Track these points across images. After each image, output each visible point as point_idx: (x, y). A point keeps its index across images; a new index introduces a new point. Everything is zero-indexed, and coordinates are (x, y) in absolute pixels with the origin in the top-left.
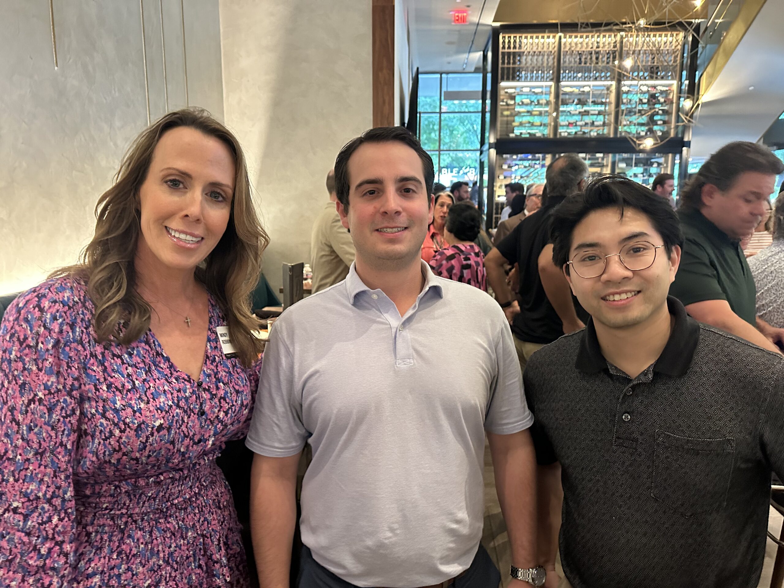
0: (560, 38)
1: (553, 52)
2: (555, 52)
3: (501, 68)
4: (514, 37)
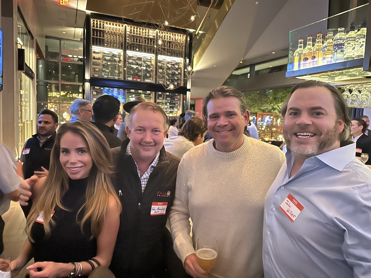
0: (126, 26)
1: (122, 34)
2: (123, 34)
3: (93, 37)
4: (100, 21)
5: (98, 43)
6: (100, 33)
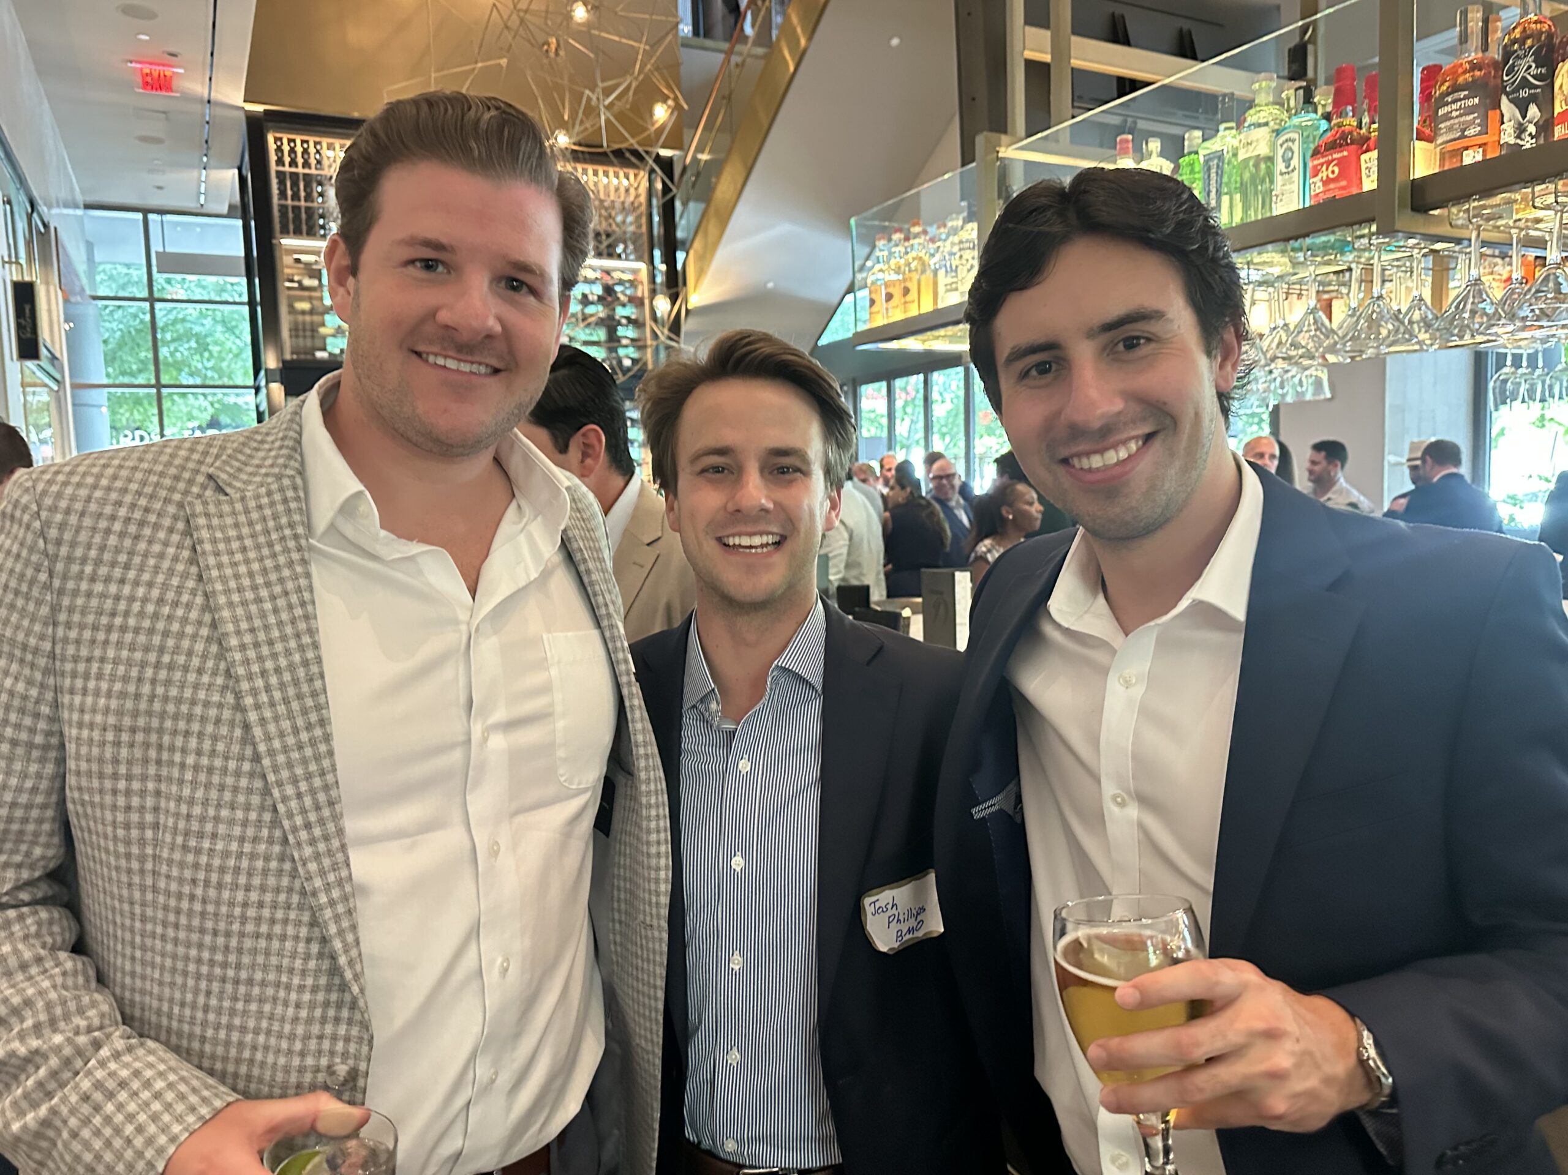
3: (280, 206)
4: (303, 142)
5: (304, 228)
6: (308, 185)
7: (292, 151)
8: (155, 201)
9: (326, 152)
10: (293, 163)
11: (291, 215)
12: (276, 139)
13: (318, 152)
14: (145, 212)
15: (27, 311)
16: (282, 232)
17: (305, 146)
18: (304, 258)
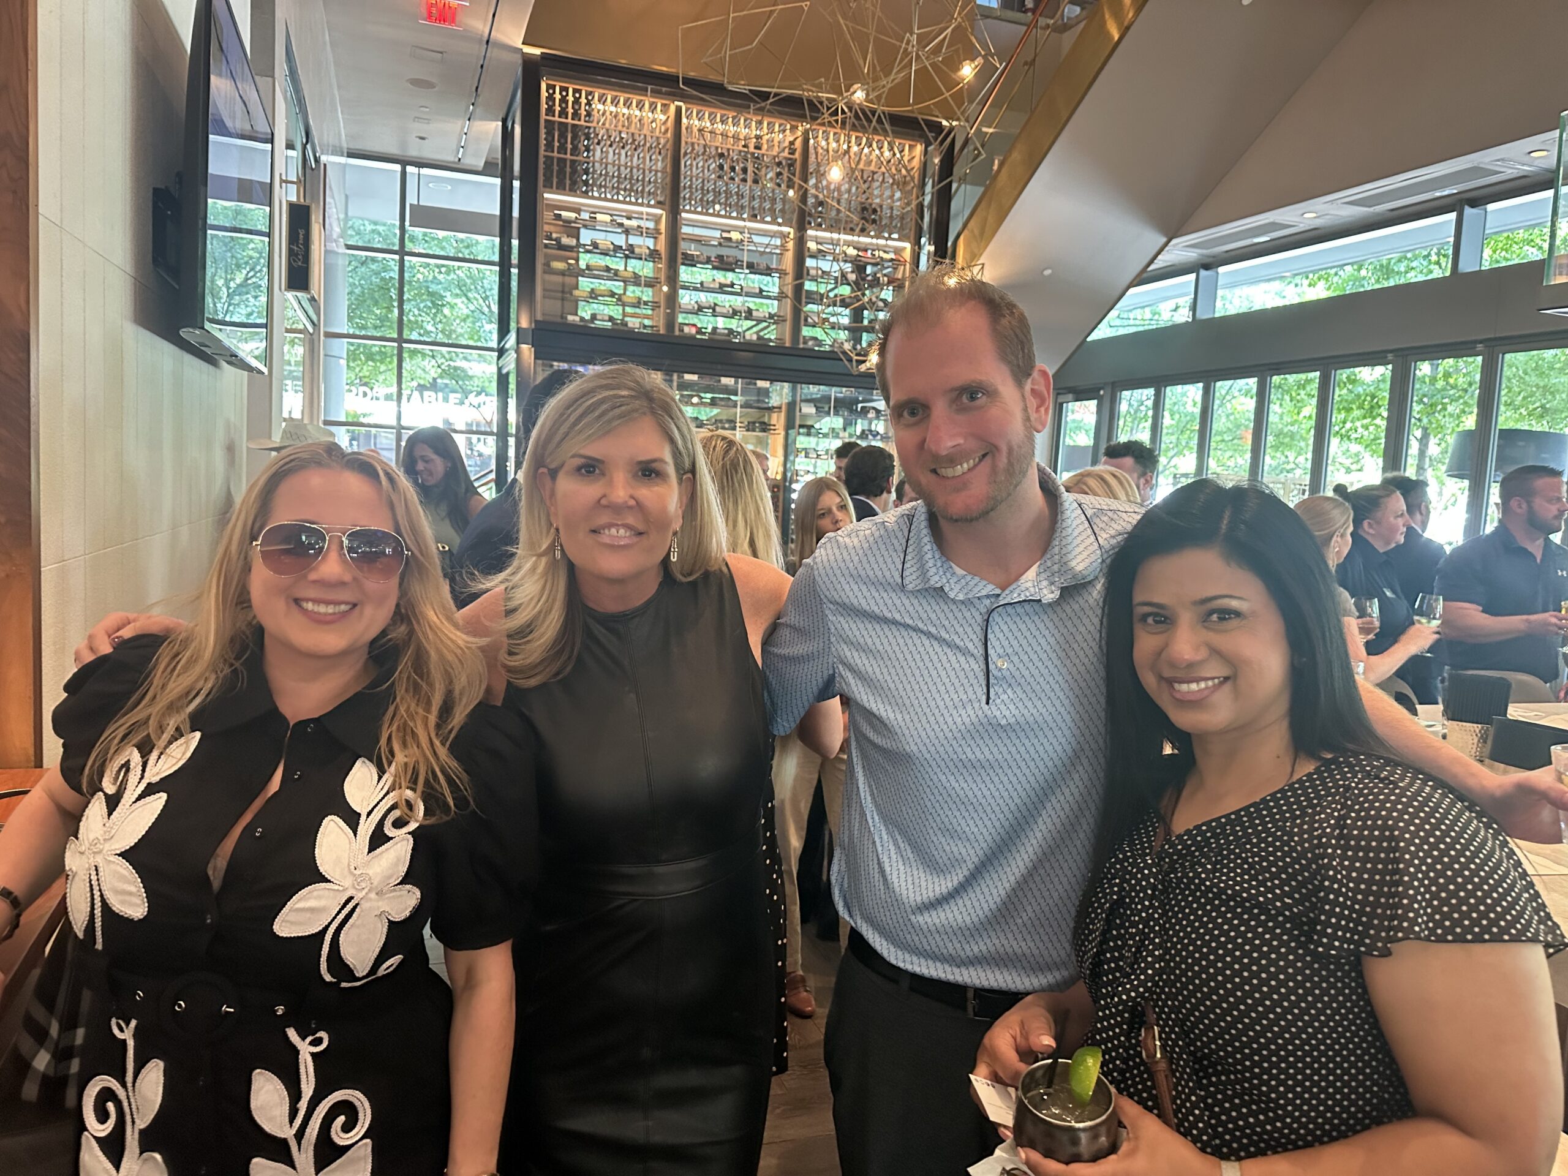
2: (667, 141)
3: (545, 156)
4: (575, 91)
5: (568, 182)
6: (575, 137)
7: (564, 100)
8: (413, 152)
9: (597, 106)
10: (563, 113)
11: (555, 168)
12: (549, 87)
13: (589, 104)
14: (404, 163)
15: (301, 237)
16: (544, 186)
17: (577, 95)
18: (564, 214)
